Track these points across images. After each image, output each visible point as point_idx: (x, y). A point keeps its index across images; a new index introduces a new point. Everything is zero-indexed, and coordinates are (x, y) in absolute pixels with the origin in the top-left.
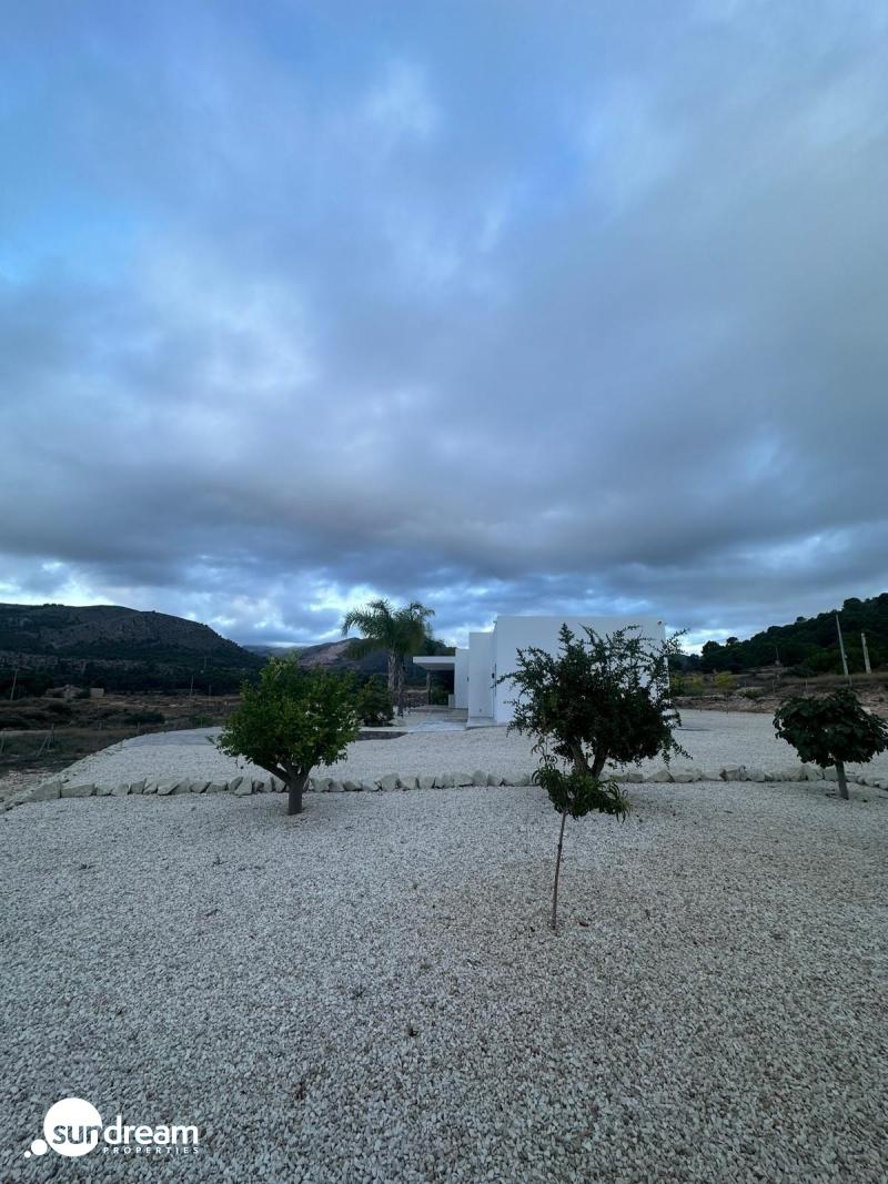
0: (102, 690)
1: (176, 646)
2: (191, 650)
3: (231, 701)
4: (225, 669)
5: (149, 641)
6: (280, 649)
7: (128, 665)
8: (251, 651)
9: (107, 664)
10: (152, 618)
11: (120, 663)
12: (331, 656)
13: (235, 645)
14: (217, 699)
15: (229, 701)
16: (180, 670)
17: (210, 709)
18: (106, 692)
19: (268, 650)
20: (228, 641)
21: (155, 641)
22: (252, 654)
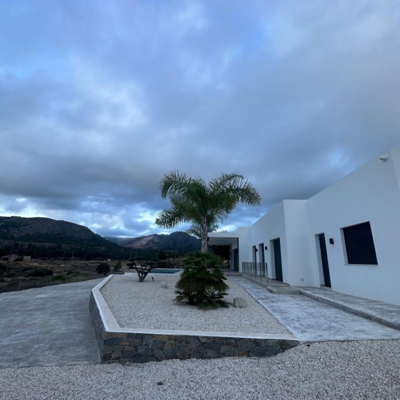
0: (30, 257)
1: (72, 237)
2: (79, 239)
3: (93, 263)
4: (94, 247)
5: (60, 234)
6: (121, 239)
7: (48, 245)
8: (107, 239)
9: (38, 244)
10: (61, 223)
11: (44, 244)
12: (144, 242)
13: (100, 236)
14: (87, 262)
15: (91, 263)
16: (73, 248)
17: (81, 268)
18: (32, 258)
19: (115, 239)
20: (97, 235)
21: (63, 234)
22: (108, 241)
